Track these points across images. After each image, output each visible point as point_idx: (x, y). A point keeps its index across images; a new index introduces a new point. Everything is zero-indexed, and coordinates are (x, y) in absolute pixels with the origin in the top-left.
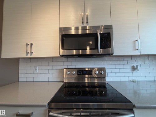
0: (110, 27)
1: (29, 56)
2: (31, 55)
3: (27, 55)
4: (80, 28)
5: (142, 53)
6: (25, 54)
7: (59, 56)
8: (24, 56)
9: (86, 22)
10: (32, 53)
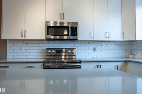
0: (77, 23)
1: (23, 38)
2: (25, 38)
3: (22, 38)
4: (58, 23)
5: (94, 40)
6: (21, 37)
7: (45, 39)
8: (20, 38)
9: (63, 18)
10: (25, 36)
